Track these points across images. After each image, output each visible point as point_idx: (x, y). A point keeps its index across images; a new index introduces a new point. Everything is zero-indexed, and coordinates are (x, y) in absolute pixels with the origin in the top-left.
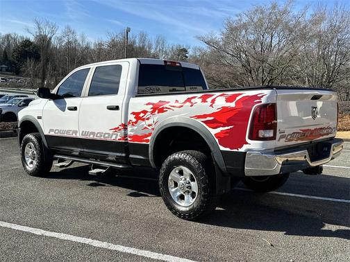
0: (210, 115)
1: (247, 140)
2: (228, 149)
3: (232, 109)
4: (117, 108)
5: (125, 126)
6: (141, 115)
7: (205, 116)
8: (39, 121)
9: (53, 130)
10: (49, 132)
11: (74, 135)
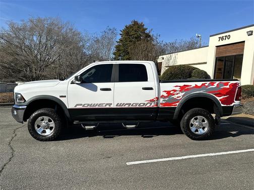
0: (217, 91)
1: (235, 101)
2: (225, 105)
3: (228, 89)
4: (151, 89)
5: (158, 98)
6: (172, 92)
7: (215, 92)
8: (62, 99)
9: (81, 105)
10: (75, 106)
11: (108, 106)
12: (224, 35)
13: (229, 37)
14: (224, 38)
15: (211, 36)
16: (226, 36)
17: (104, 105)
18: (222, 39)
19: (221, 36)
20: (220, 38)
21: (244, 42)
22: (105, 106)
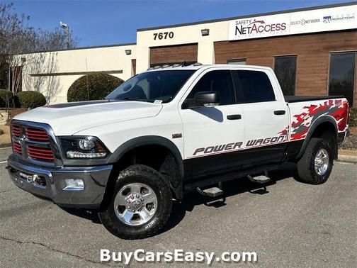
2: (341, 131)
6: (302, 117)
8: (175, 141)
9: (203, 149)
10: (195, 154)
11: (237, 148)
12: (163, 31)
13: (171, 35)
14: (164, 36)
15: (139, 30)
16: (166, 33)
17: (233, 145)
18: (160, 36)
19: (158, 31)
20: (156, 35)
21: (197, 44)
22: (234, 148)
